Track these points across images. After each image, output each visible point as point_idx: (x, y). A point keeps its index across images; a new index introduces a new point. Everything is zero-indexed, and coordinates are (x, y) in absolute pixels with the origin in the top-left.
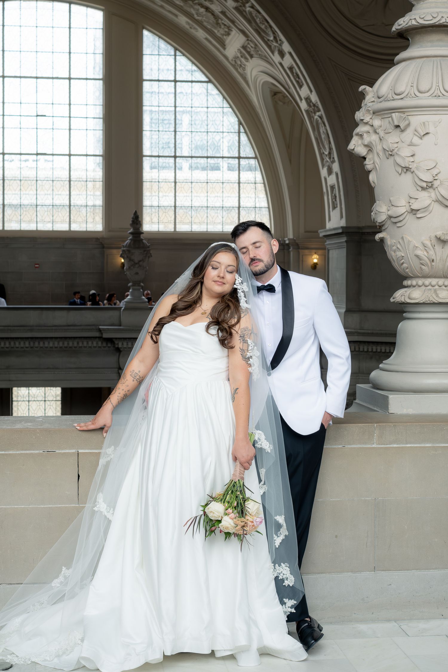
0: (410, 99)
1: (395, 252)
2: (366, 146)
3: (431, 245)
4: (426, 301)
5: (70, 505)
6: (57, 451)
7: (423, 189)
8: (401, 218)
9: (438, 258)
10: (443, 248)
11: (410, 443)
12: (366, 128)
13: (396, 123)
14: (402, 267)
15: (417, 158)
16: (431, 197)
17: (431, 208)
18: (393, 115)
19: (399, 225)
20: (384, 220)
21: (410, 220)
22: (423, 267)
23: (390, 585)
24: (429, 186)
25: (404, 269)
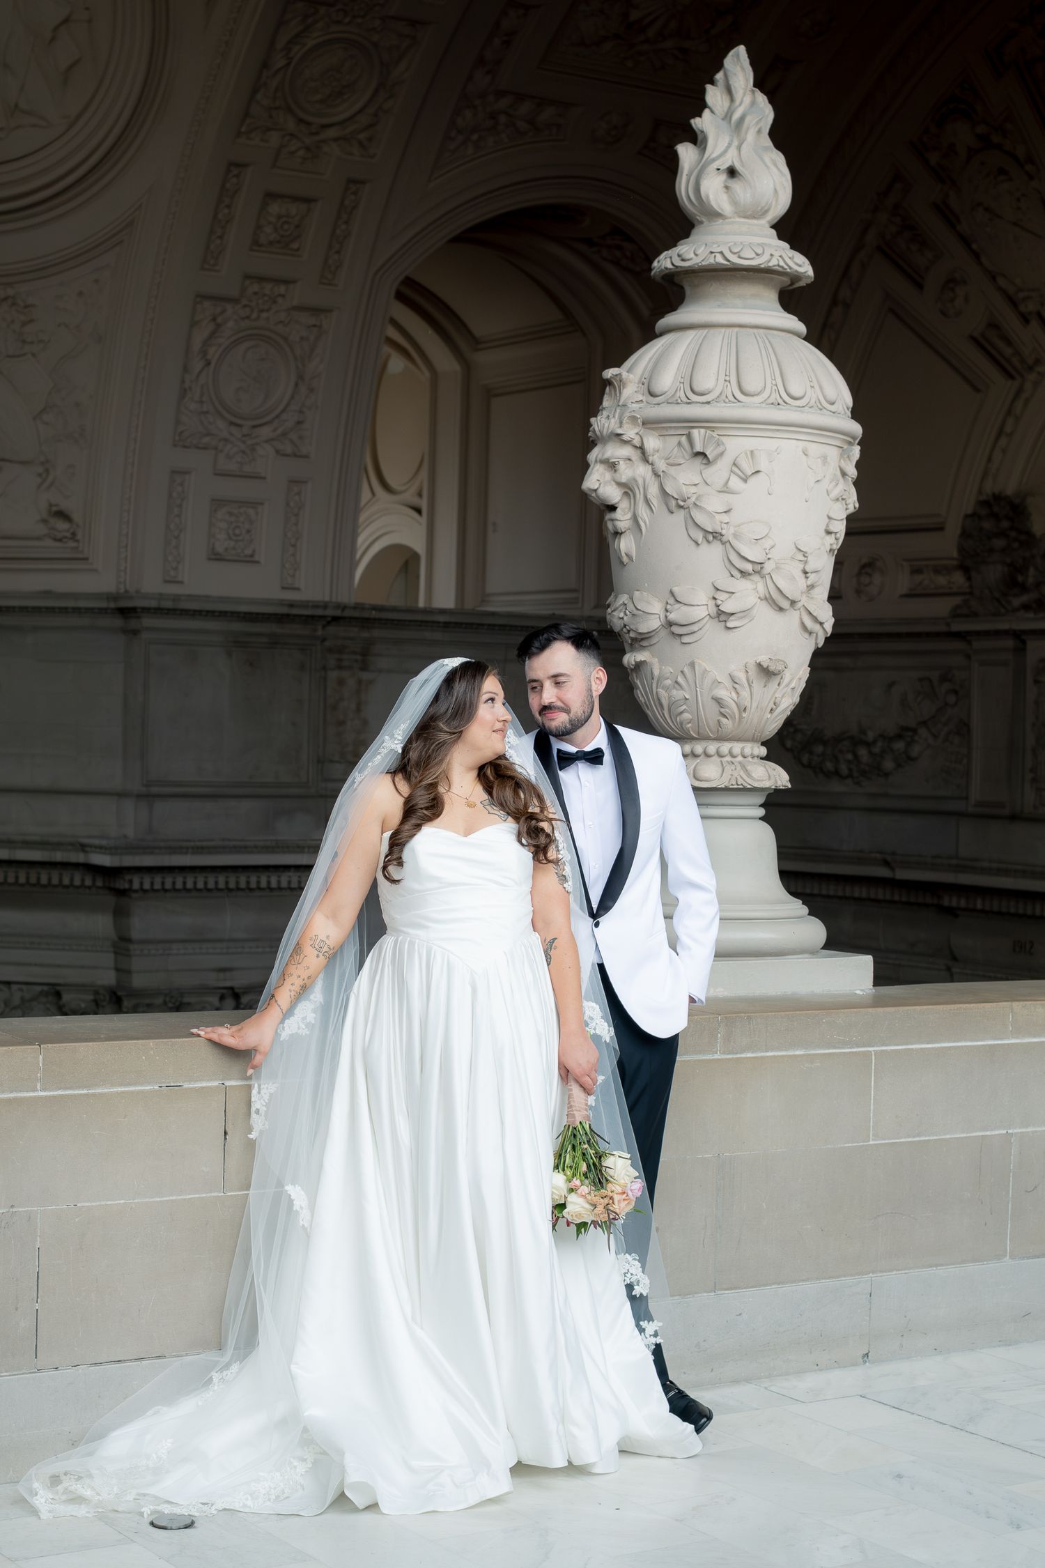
0: (724, 404)
1: (667, 689)
2: (619, 484)
3: (748, 680)
4: (732, 785)
5: (208, 1195)
6: (186, 1085)
7: (743, 574)
8: (695, 628)
9: (754, 705)
10: (765, 686)
11: (772, 1050)
12: (626, 451)
13: (698, 448)
14: (678, 719)
15: (734, 518)
16: (757, 592)
17: (754, 611)
18: (695, 432)
19: (685, 639)
20: (654, 629)
21: (711, 633)
22: (724, 720)
23: (740, 1314)
24: (758, 569)
25: (681, 724)
